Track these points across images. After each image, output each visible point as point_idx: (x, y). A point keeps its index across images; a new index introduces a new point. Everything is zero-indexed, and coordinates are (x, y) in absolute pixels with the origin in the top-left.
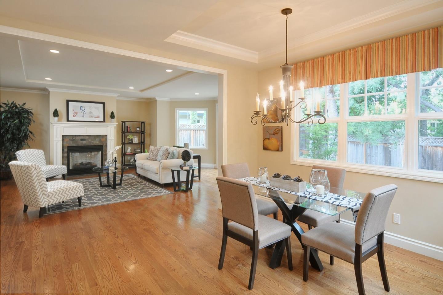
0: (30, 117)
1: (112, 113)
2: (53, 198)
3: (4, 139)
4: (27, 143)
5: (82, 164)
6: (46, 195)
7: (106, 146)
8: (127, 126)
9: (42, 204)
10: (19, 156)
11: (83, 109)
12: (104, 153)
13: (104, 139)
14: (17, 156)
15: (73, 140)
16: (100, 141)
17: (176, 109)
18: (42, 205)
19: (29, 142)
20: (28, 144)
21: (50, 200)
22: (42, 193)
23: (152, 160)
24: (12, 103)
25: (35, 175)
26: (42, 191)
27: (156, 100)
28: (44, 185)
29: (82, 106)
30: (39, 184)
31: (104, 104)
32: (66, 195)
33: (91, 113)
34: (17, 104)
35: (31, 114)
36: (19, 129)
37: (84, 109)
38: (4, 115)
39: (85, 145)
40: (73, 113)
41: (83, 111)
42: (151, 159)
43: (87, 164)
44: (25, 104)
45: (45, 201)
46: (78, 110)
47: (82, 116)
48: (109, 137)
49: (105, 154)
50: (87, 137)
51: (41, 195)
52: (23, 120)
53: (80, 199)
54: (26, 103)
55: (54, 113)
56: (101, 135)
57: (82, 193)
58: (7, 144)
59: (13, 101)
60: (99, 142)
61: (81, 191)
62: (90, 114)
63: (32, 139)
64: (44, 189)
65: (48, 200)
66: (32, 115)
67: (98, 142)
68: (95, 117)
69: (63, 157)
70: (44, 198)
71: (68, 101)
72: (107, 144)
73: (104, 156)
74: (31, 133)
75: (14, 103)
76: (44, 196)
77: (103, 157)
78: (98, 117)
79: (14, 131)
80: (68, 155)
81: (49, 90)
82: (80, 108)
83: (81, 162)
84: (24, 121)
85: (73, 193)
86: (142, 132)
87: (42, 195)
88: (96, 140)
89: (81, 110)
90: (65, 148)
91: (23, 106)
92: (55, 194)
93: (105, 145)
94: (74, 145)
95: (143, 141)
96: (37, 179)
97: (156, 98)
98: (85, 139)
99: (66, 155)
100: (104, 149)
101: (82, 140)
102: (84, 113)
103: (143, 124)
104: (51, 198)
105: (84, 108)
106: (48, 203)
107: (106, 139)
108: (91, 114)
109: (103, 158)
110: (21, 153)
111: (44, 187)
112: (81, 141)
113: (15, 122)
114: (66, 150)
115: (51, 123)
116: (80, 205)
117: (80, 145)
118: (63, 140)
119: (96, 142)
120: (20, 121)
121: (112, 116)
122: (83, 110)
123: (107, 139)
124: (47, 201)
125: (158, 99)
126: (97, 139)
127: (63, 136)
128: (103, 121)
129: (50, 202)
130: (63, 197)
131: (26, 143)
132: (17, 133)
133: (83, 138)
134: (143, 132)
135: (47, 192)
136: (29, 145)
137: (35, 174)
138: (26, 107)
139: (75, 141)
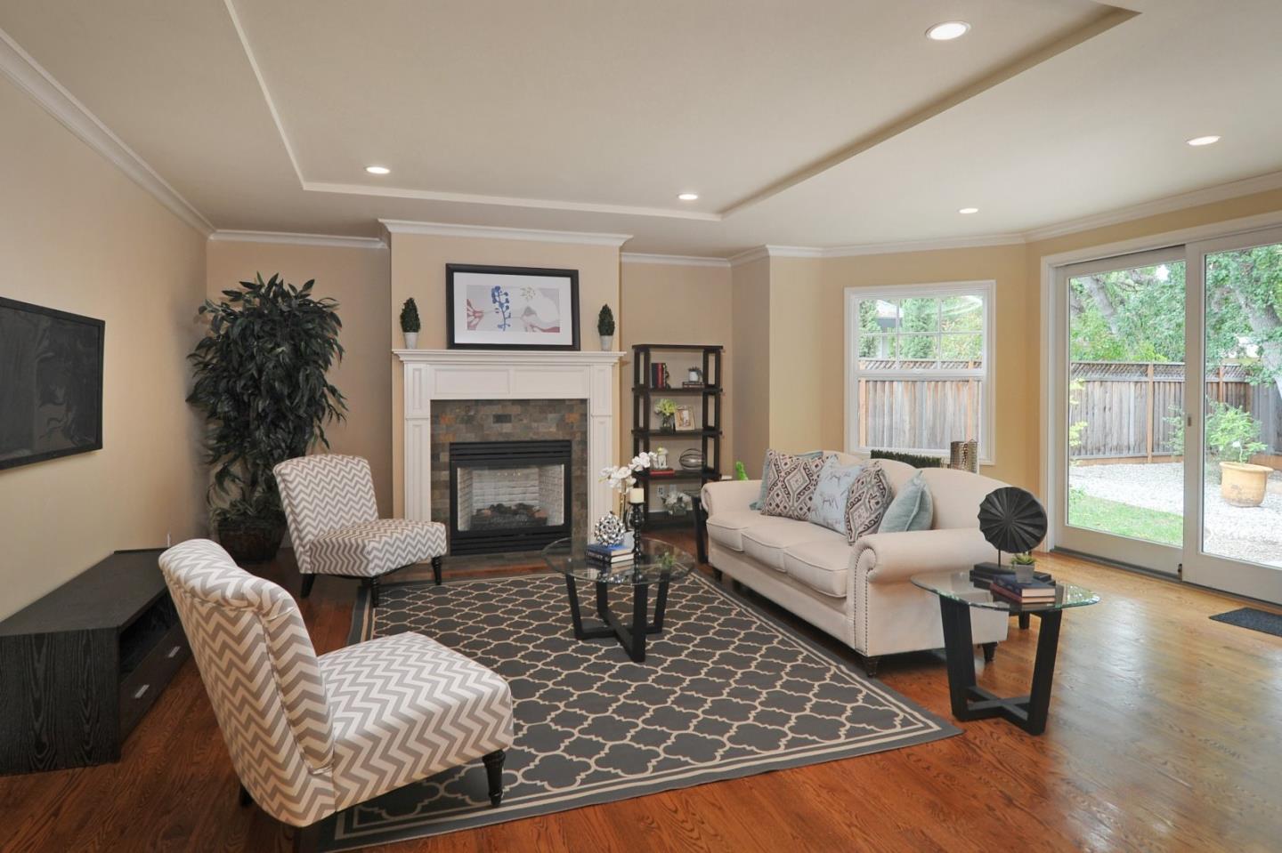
0: (330, 335)
1: (606, 312)
2: (356, 770)
3: (248, 415)
4: (319, 427)
5: (499, 509)
6: (319, 756)
7: (584, 443)
8: (655, 365)
9: (300, 808)
10: (284, 480)
11: (503, 299)
12: (576, 472)
13: (574, 417)
14: (279, 479)
15: (469, 420)
16: (561, 423)
17: (847, 291)
18: (304, 815)
19: (328, 426)
20: (322, 435)
21: (345, 783)
22: (300, 749)
23: (780, 515)
24: (272, 282)
25: (262, 647)
26: (298, 738)
27: (768, 257)
28: (306, 704)
29: (498, 288)
30: (281, 695)
31: (573, 275)
32: (426, 751)
33: (529, 312)
34: (286, 287)
35: (334, 323)
36: (290, 376)
37: (507, 301)
38: (241, 324)
39: (512, 439)
40: (468, 315)
41: (501, 305)
42: (778, 510)
43: (515, 513)
44: (310, 284)
45: (318, 792)
46: (488, 306)
47: (500, 326)
48: (594, 409)
49: (578, 473)
50: (517, 410)
51: (296, 757)
52: (303, 343)
53: (494, 761)
54: (316, 282)
55: (403, 317)
56: (563, 401)
57: (506, 731)
58: (257, 433)
59: (275, 274)
60: (557, 425)
61: (500, 718)
62: (525, 317)
63: (338, 415)
64: (309, 723)
65: (336, 785)
66: (337, 327)
67: (553, 429)
68: (544, 331)
69: (434, 485)
70: (310, 772)
71: (451, 270)
72: (585, 434)
73: (575, 484)
74: (333, 391)
75: (278, 282)
76: (309, 763)
77: (574, 488)
78: (556, 330)
79: (277, 384)
80: (451, 477)
81: (390, 229)
82: (493, 296)
83: (495, 504)
84: (306, 348)
85: (460, 735)
86: (710, 391)
87: (303, 757)
88: (546, 418)
89: (495, 301)
90: (443, 451)
91: (304, 293)
92: (368, 745)
93: (578, 437)
94: (470, 437)
95: (711, 423)
96: (274, 668)
97: (768, 246)
98: (510, 416)
99: (445, 475)
100: (575, 456)
101: (500, 419)
102: (507, 315)
103: (712, 358)
104: (346, 774)
105: (506, 294)
106: (331, 801)
107: (584, 417)
108: (531, 319)
109: (575, 493)
110: (292, 471)
111: (308, 713)
112: (494, 422)
113: (280, 350)
114: (445, 457)
115: (396, 355)
116: (495, 798)
117: (493, 439)
118: (435, 419)
119: (548, 429)
120: (296, 349)
121: (606, 324)
122: (503, 301)
123: (586, 415)
124: (330, 787)
125: (774, 251)
126: (551, 416)
127: (436, 404)
128: (570, 343)
129: (345, 792)
130: (409, 760)
131: (317, 431)
132: (286, 392)
133: (503, 410)
134: (712, 386)
135: (323, 737)
136: (325, 437)
137: (258, 639)
138: (315, 296)
139: (475, 423)
